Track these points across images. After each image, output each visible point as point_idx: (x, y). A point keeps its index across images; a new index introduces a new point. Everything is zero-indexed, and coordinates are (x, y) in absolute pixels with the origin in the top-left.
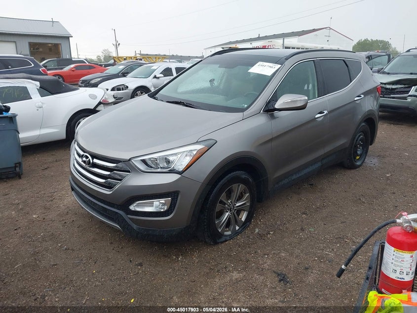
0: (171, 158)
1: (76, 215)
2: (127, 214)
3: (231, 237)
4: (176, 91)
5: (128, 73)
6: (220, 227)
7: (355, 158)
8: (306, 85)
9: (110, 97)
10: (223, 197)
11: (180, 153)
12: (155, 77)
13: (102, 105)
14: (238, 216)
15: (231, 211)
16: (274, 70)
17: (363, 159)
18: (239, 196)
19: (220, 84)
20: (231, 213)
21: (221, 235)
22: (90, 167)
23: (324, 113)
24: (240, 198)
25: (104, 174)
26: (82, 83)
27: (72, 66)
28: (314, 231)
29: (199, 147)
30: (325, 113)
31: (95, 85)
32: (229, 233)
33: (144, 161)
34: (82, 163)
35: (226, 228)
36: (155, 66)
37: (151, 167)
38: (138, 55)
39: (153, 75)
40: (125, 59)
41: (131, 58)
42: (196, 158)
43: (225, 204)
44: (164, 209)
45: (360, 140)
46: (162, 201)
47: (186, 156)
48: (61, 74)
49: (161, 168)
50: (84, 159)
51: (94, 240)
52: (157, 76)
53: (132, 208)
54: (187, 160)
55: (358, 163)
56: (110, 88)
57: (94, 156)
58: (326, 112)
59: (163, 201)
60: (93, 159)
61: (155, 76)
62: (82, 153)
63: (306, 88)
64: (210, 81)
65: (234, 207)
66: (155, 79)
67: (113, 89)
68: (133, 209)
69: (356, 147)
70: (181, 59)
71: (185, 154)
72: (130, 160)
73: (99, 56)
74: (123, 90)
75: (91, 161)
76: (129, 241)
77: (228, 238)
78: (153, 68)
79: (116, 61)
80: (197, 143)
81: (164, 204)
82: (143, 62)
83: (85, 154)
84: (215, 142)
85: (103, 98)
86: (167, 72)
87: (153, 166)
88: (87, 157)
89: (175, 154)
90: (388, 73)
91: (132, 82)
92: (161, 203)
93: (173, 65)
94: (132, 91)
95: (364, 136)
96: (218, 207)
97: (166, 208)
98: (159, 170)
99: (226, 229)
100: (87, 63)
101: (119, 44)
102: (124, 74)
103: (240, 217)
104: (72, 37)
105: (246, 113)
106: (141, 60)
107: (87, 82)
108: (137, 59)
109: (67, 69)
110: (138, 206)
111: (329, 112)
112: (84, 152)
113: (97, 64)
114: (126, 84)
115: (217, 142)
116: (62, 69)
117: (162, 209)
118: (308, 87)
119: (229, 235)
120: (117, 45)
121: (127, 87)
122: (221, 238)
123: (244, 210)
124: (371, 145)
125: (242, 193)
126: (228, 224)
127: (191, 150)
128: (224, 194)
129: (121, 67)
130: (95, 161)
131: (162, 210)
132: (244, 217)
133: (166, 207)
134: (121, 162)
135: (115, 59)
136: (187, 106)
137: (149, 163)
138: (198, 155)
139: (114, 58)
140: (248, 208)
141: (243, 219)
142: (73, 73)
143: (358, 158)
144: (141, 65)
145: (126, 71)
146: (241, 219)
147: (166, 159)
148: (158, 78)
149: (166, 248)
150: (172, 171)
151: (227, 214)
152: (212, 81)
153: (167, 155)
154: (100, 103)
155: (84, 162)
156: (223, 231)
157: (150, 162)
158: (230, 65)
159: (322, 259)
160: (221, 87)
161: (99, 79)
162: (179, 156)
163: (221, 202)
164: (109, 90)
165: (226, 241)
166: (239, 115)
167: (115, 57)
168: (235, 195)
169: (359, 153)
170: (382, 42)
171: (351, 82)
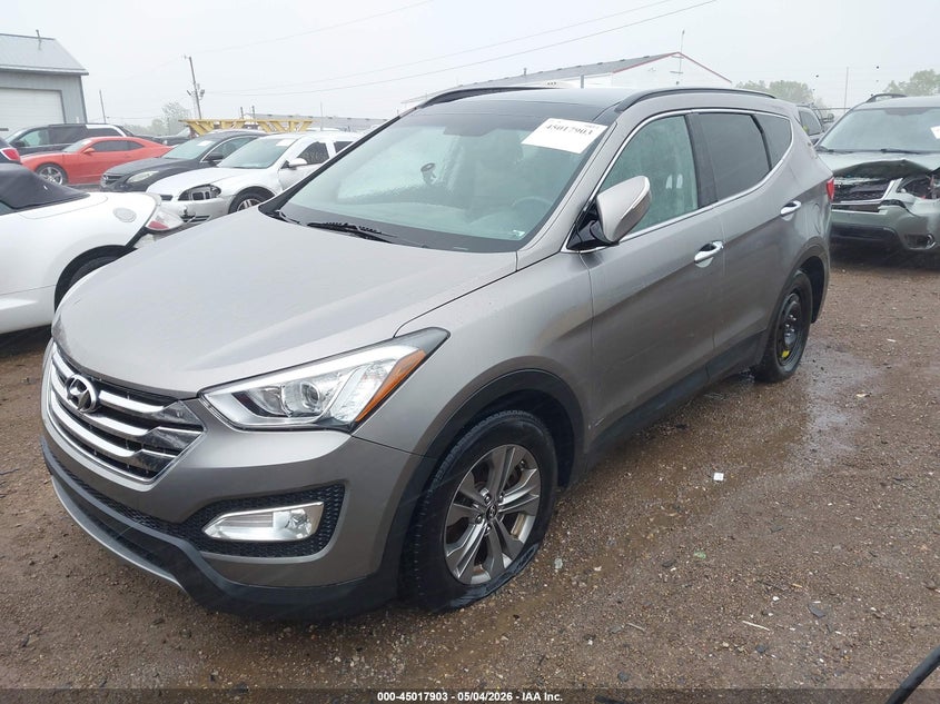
0: (320, 387)
1: (67, 539)
2: (201, 547)
3: (491, 588)
4: (333, 197)
5: (221, 158)
6: (460, 566)
7: (780, 356)
8: (670, 179)
9: (171, 216)
10: (466, 483)
11: (346, 371)
12: (286, 166)
13: (149, 236)
14: (509, 529)
15: (488, 518)
16: (588, 140)
17: (796, 359)
18: (511, 476)
19: (446, 178)
20: (489, 525)
21: (462, 588)
22: (91, 414)
23: (713, 248)
24: (513, 481)
25: (129, 436)
26: (108, 182)
27: (87, 142)
28: (707, 559)
29: (400, 352)
30: (717, 249)
31: (141, 187)
32: (484, 577)
33: (244, 398)
34: (71, 403)
35: (476, 563)
36: (285, 140)
37: (267, 414)
38: (246, 117)
39: (281, 162)
40: (216, 127)
41: (230, 123)
42: (390, 382)
43: (470, 502)
44: (303, 531)
45: (791, 312)
46: (299, 509)
47: (365, 376)
48: (61, 163)
49: (293, 414)
50: (75, 391)
51: (112, 615)
52: (291, 163)
53: (212, 531)
54: (367, 391)
55: (788, 367)
56: (176, 194)
57: (102, 384)
58: (719, 246)
59: (302, 512)
60: (98, 393)
61: (287, 162)
62: (69, 373)
63: (669, 185)
64: (424, 169)
65: (496, 508)
66: (287, 171)
67: (184, 197)
68: (216, 536)
69: (782, 327)
70: (347, 125)
71: (360, 373)
72: (200, 395)
73: (157, 120)
74: (208, 198)
75: (93, 398)
76: (210, 613)
77: (483, 592)
78: (281, 144)
79: (196, 128)
80: (394, 339)
81: (302, 519)
82: (259, 131)
83: (77, 377)
84: (445, 334)
85: (153, 219)
86: (315, 153)
87: (271, 410)
88: (82, 387)
89: (334, 375)
90: (831, 151)
91: (230, 180)
92: (293, 515)
93: (329, 138)
94: (230, 200)
95: (800, 300)
96: (454, 512)
97: (309, 528)
98: (287, 422)
99: (475, 568)
100: (125, 136)
101: (202, 93)
102: (212, 161)
103: (513, 531)
104: (87, 74)
105: (525, 253)
106: (255, 127)
107: (122, 180)
108: (245, 127)
109: (73, 149)
110: (228, 523)
111: (727, 246)
112: (76, 372)
113: (150, 139)
114: (215, 184)
115: (449, 335)
116: (61, 149)
117: (297, 531)
118: (674, 183)
119: (484, 584)
120: (198, 95)
121: (219, 191)
122: (464, 593)
123: (526, 514)
124: (813, 321)
125: (517, 468)
126: (483, 553)
127: (380, 362)
128: (468, 477)
129: (205, 144)
130: (106, 396)
131: (300, 536)
132: (523, 531)
133: (309, 525)
134: (177, 400)
135: (194, 126)
136: (363, 236)
137: (259, 400)
138: (398, 374)
139: (190, 124)
140: (535, 507)
141: (523, 537)
142: (87, 159)
143: (786, 354)
144: (252, 138)
145: (217, 153)
146: (517, 536)
147: (306, 387)
148: (294, 168)
149: (314, 631)
150: (325, 424)
151: (479, 527)
152: (427, 169)
153: (310, 379)
154: (144, 232)
155: (75, 399)
156: (469, 573)
157: (261, 397)
158: (472, 129)
159: (740, 645)
160: (450, 185)
161: (151, 173)
162: (344, 378)
163: (461, 498)
164: (175, 199)
165: (479, 600)
166: (506, 260)
167: (194, 122)
168: (497, 476)
169: (788, 341)
170: (792, 85)
171: (771, 170)
